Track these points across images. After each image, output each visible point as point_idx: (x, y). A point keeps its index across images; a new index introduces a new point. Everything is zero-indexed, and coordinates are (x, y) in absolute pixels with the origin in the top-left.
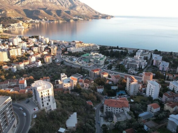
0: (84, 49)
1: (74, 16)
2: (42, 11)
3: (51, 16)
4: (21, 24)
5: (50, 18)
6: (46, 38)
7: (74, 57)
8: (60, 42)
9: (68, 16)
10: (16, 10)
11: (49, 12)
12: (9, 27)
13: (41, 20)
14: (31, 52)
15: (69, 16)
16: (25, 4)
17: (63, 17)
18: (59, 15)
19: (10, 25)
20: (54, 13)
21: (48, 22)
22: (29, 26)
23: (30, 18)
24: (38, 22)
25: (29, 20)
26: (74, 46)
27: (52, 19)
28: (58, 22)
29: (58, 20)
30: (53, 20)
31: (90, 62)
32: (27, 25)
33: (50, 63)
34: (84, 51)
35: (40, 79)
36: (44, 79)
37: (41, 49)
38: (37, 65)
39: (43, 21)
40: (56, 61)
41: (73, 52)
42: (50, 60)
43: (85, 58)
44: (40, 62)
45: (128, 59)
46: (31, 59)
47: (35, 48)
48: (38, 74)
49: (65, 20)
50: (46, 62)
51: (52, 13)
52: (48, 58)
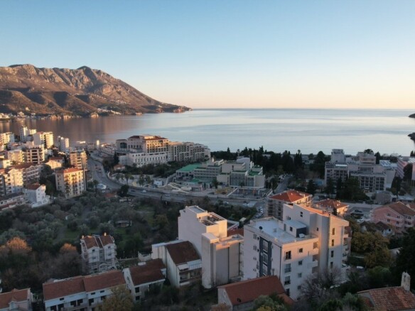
1: (100, 107)
2: (19, 94)
3: (41, 105)
5: (39, 109)
6: (45, 133)
7: (151, 176)
8: (89, 146)
9: (84, 105)
11: (36, 97)
13: (15, 113)
15: (87, 107)
17: (71, 109)
18: (62, 104)
20: (48, 99)
21: (34, 119)
24: (7, 117)
26: (139, 148)
27: (45, 112)
28: (59, 117)
29: (58, 113)
30: (46, 115)
33: (79, 193)
34: (169, 163)
35: (62, 248)
36: (89, 248)
37: (37, 157)
38: (31, 199)
39: (21, 118)
40: (98, 187)
41: (138, 166)
42: (78, 184)
43: (192, 176)
44: (43, 188)
45: (337, 165)
46: (6, 180)
47: (15, 152)
48: (42, 230)
49: (78, 115)
50: (63, 189)
51: (44, 99)
52: (73, 176)
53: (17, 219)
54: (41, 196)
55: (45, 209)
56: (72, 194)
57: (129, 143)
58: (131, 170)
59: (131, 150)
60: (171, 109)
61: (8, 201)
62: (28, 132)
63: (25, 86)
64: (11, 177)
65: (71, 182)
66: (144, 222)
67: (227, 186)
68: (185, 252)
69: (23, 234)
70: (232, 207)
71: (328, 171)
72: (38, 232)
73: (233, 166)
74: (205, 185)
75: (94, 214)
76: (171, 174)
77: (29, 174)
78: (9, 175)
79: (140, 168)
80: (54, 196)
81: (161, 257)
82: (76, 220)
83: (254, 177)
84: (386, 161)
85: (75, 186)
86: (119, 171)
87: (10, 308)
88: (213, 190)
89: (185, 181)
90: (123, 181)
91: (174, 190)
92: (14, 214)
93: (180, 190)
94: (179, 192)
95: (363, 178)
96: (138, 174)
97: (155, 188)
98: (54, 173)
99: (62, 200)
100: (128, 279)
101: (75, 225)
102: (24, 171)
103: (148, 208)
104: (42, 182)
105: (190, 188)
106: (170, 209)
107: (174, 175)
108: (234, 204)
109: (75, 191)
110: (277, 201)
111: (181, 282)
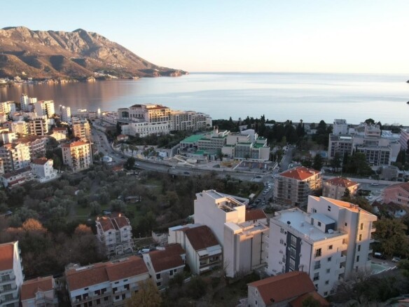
0: (172, 128)
1: (97, 71)
2: (13, 58)
3: (37, 70)
5: (36, 73)
6: (46, 102)
8: (90, 114)
9: (81, 69)
11: (32, 61)
14: (6, 133)
15: (83, 71)
18: (58, 68)
20: (45, 63)
21: (31, 83)
24: (4, 82)
26: (141, 118)
27: (42, 77)
28: (56, 82)
29: (55, 78)
30: (43, 80)
31: (220, 156)
33: (85, 166)
34: (172, 132)
35: (77, 229)
36: (105, 230)
37: (40, 128)
38: (39, 174)
39: (18, 82)
40: (104, 160)
41: (141, 136)
42: (84, 157)
43: (196, 147)
44: (51, 162)
45: (341, 137)
46: (14, 155)
47: (19, 124)
48: (54, 208)
49: (75, 79)
50: (70, 162)
51: (40, 64)
52: (79, 149)
53: (27, 197)
54: (49, 170)
55: (54, 184)
56: (79, 168)
57: (131, 112)
58: (135, 140)
59: (133, 119)
60: (168, 73)
61: (18, 177)
62: (28, 101)
63: (21, 50)
64: (19, 152)
65: (77, 156)
66: (154, 199)
67: (232, 158)
68: (203, 237)
69: (35, 213)
70: (240, 181)
71: (333, 144)
72: (51, 210)
73: (238, 139)
74: (210, 157)
75: (104, 189)
76: (175, 145)
77: (35, 147)
78: (16, 151)
79: (142, 138)
80: (61, 170)
81: (179, 242)
82: (86, 196)
83: (259, 149)
84: (387, 131)
85: (82, 159)
86: (122, 142)
87: (37, 298)
88: (218, 162)
89: (189, 152)
90: (128, 153)
91: (179, 163)
92: (24, 191)
93: (186, 162)
94: (185, 165)
95: (368, 151)
96: (141, 145)
97: (160, 160)
98: (59, 146)
99: (69, 174)
100: (148, 264)
101: (86, 201)
102: (30, 144)
103: (155, 182)
104: (49, 156)
105: (196, 161)
106: (178, 184)
107: (178, 145)
108: (241, 178)
109: (82, 165)
110: (287, 179)
111: (201, 268)
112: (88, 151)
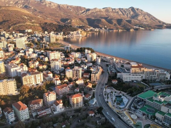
0: (144, 78)
1: (135, 26)
2: (103, 20)
3: (111, 25)
4: (80, 32)
5: (110, 26)
6: (92, 54)
7: (125, 94)
8: (111, 60)
9: (129, 25)
10: (80, 19)
11: (110, 21)
12: (68, 34)
13: (101, 28)
15: (130, 26)
16: (89, 13)
17: (123, 27)
18: (119, 24)
19: (70, 33)
20: (115, 22)
21: (108, 31)
22: (87, 34)
23: (91, 27)
25: (89, 28)
26: (129, 70)
27: (112, 28)
28: (117, 31)
30: (112, 29)
32: (86, 33)
37: (77, 74)
38: (56, 109)
39: (103, 30)
44: (61, 105)
46: (47, 98)
47: (69, 72)
49: (125, 29)
51: (113, 22)
52: (77, 99)
57: (125, 66)
59: (125, 69)
63: (107, 17)
74: (148, 115)
78: (49, 97)
109: (77, 105)
112: (81, 100)
